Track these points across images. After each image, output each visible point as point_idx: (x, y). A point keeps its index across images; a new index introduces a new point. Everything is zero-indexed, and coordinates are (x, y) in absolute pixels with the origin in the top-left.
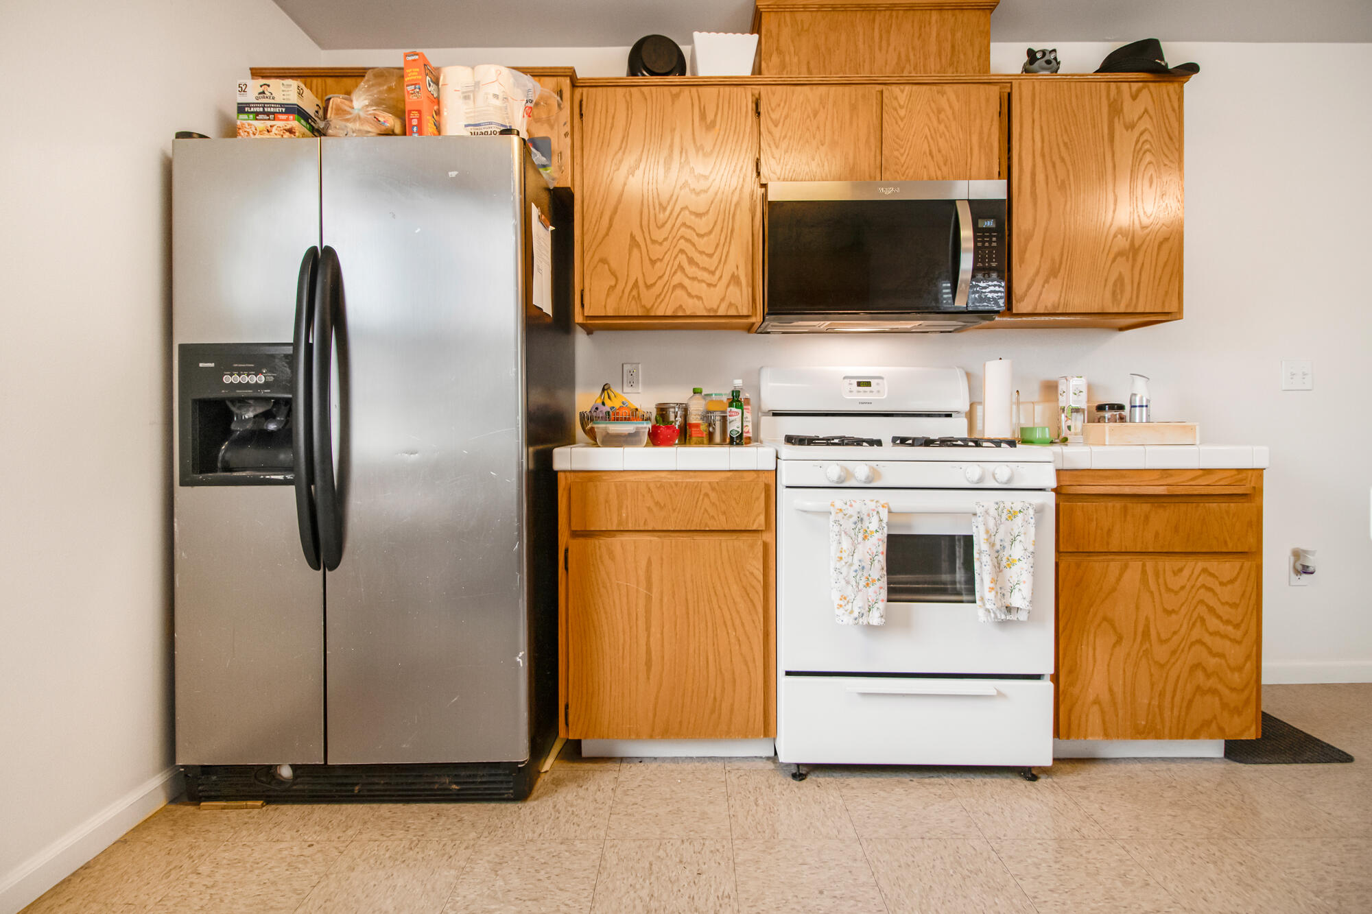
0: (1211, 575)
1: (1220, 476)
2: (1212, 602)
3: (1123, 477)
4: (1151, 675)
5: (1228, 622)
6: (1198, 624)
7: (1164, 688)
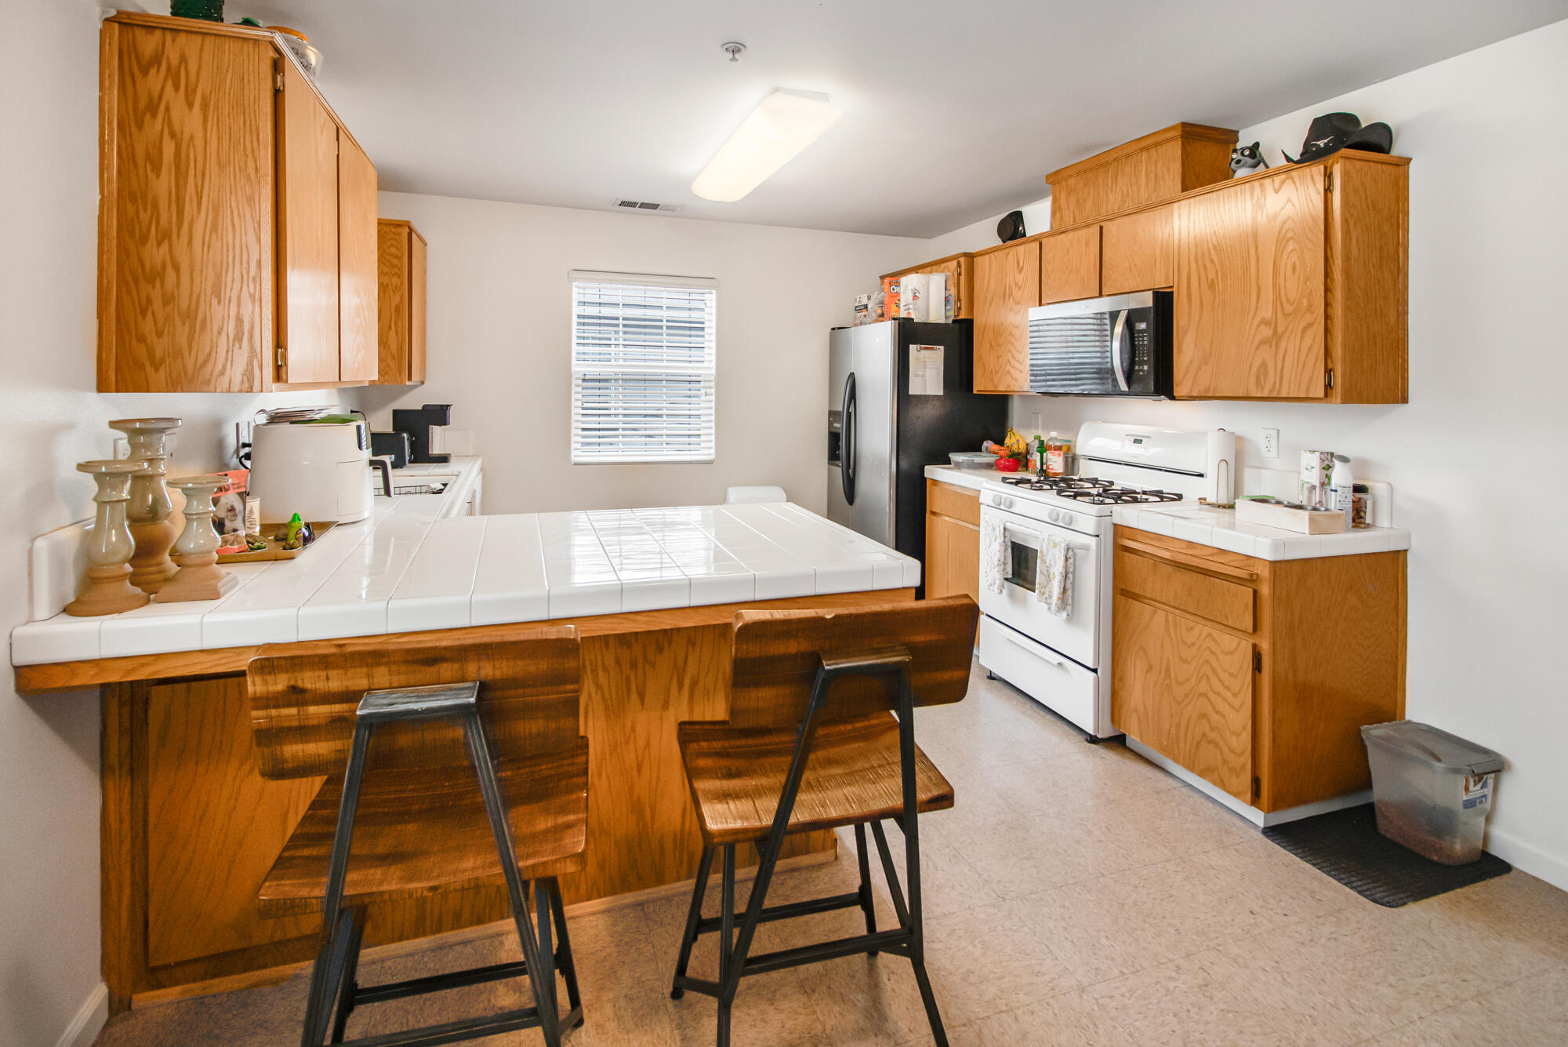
0: (1214, 640)
1: (1231, 557)
2: (1215, 664)
3: (1160, 540)
4: (1171, 707)
5: (1227, 688)
6: (1204, 680)
7: (1180, 722)
